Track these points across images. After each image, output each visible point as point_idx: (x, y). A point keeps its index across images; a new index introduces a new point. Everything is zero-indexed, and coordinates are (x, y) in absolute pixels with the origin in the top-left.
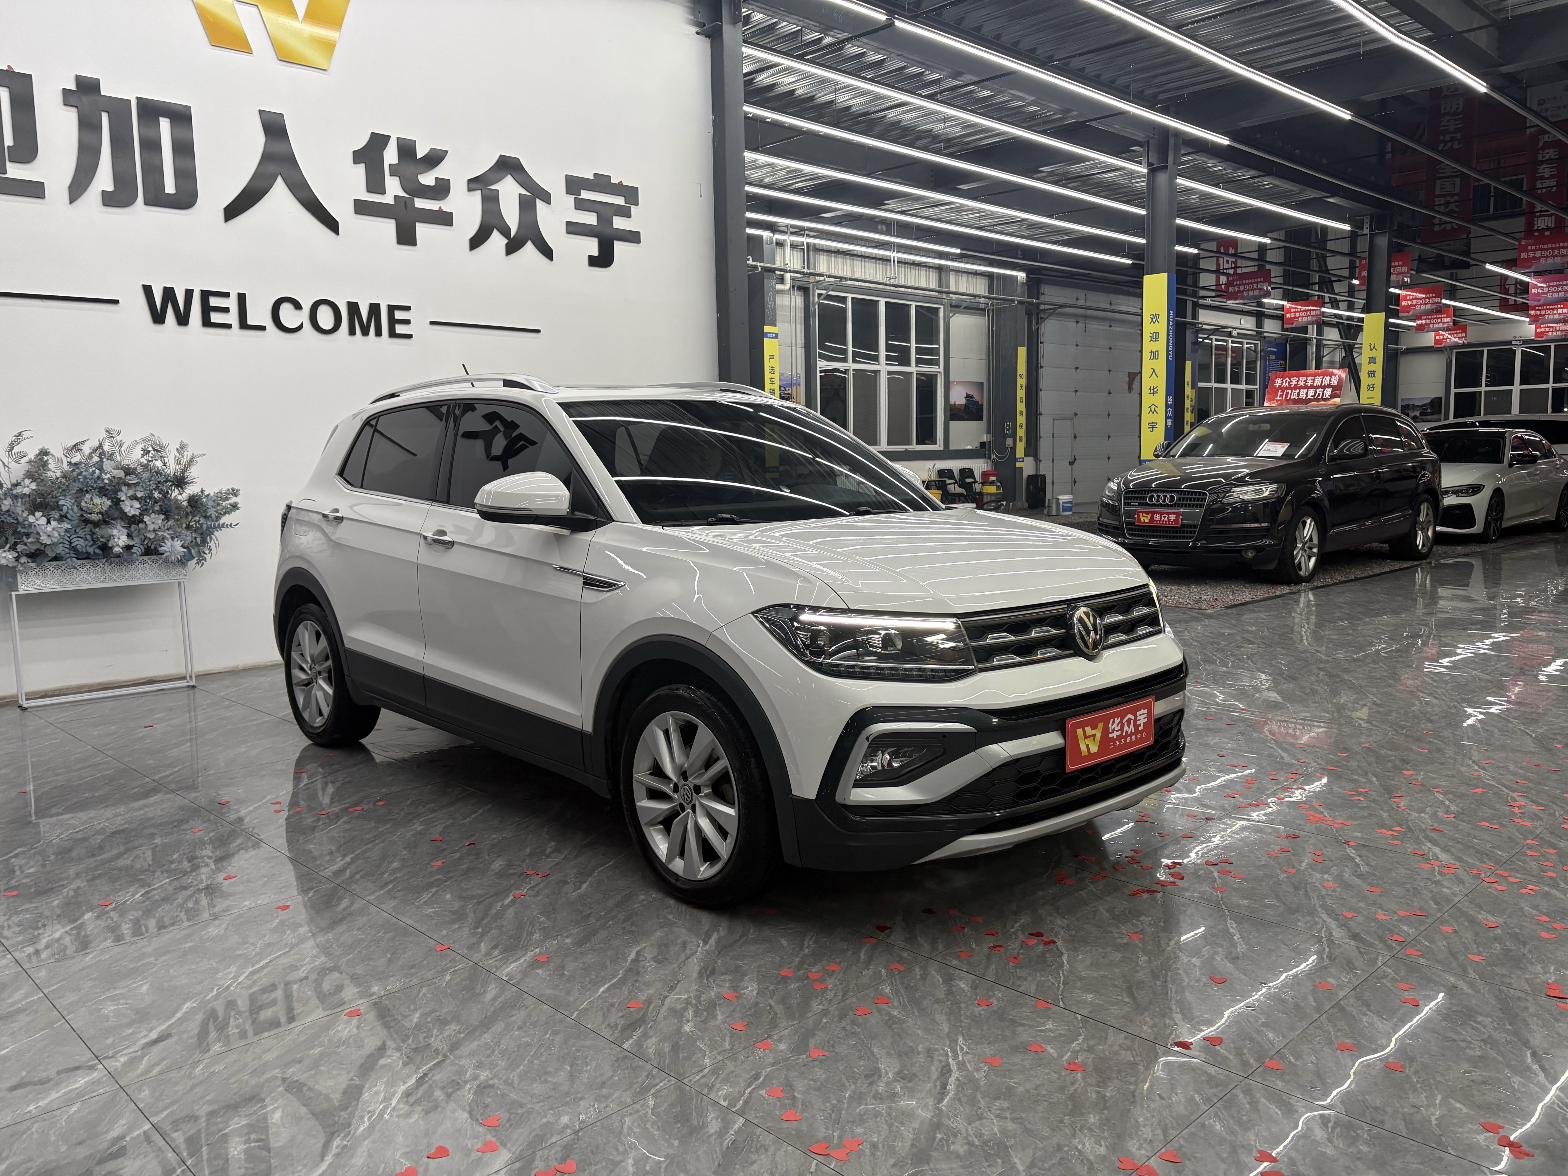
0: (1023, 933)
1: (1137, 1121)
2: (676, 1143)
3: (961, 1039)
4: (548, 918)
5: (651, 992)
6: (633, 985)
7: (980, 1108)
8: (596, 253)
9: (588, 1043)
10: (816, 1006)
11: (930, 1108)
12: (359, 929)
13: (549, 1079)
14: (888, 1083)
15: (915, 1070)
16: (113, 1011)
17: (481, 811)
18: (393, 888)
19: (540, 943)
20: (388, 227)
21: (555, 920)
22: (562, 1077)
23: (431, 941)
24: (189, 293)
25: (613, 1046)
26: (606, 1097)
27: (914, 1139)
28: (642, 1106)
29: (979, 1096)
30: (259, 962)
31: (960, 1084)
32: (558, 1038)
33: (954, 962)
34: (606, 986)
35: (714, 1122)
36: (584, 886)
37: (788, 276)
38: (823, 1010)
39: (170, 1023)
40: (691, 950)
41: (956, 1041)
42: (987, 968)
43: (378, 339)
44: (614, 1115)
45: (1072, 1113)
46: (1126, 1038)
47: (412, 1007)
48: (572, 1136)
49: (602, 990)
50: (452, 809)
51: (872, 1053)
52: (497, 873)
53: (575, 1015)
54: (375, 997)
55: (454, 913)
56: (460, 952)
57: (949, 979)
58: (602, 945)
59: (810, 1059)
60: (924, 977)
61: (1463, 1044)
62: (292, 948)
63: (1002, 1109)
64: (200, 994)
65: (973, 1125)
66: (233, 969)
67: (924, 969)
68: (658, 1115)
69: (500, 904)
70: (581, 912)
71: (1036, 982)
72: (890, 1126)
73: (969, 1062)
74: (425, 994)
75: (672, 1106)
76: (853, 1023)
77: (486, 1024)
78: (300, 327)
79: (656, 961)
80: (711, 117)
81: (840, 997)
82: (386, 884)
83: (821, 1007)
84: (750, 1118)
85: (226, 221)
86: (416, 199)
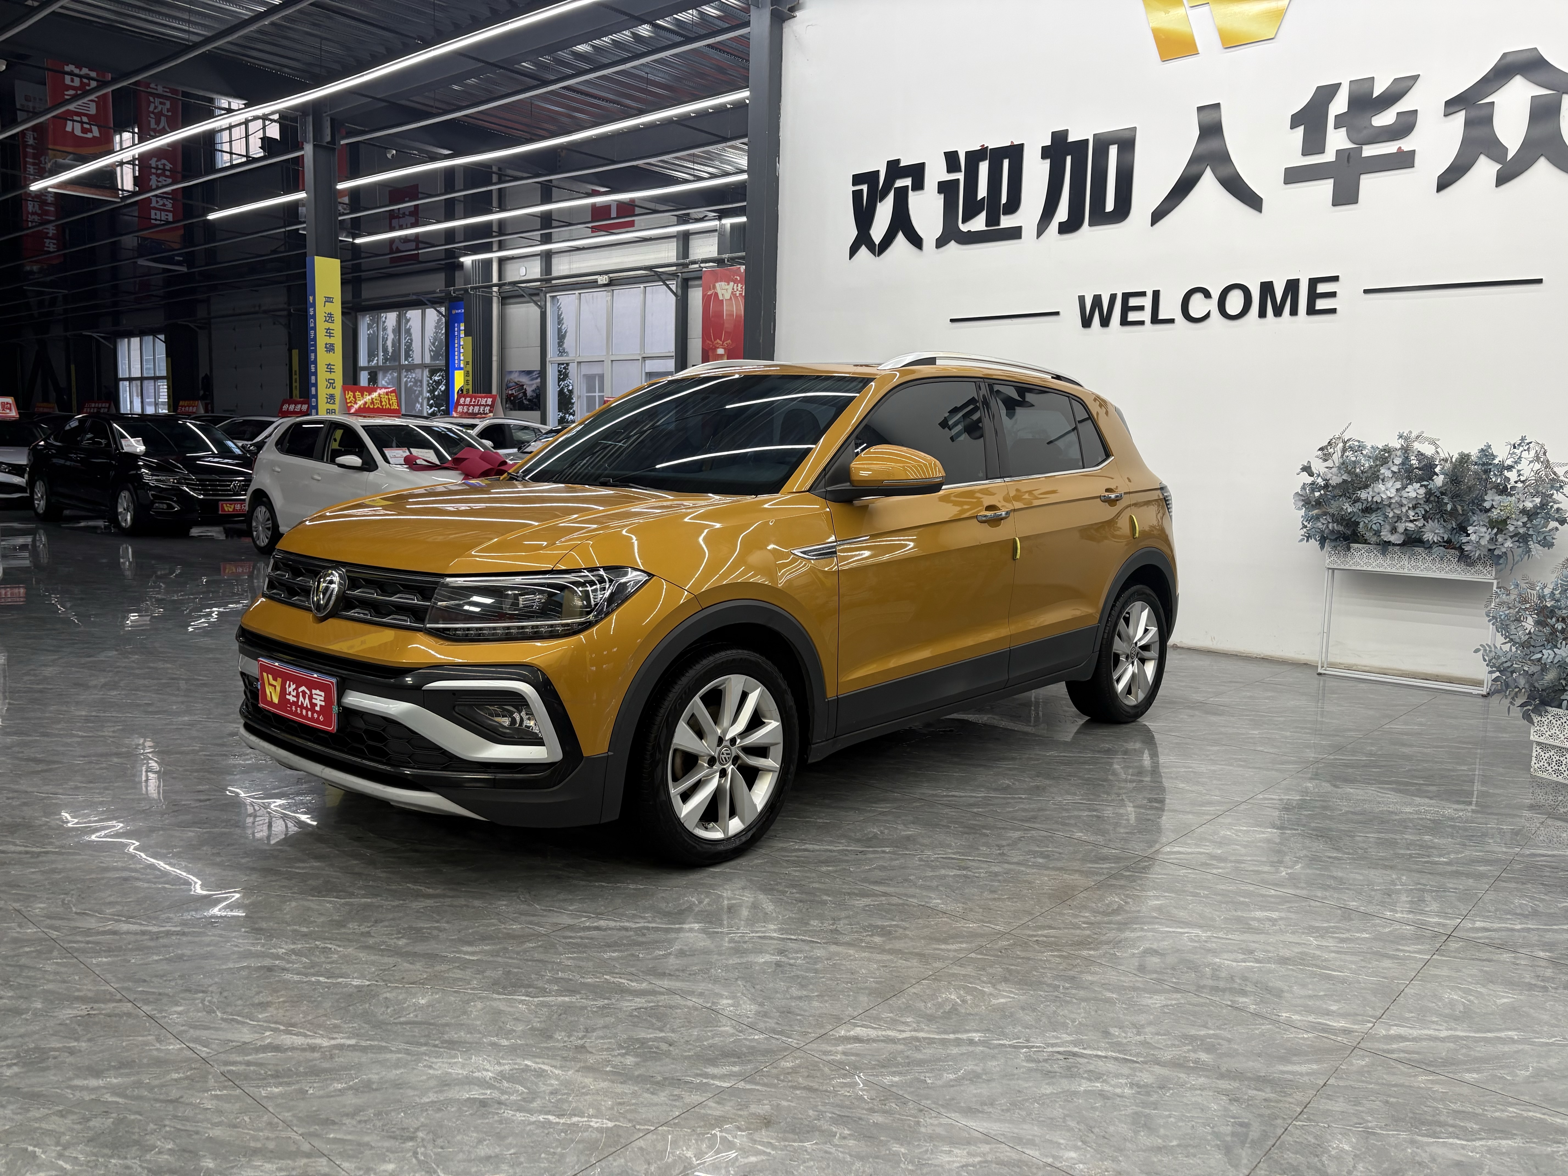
20: (1323, 189)
24: (1113, 297)
43: (1294, 318)
78: (1207, 316)
85: (1152, 224)
86: (1364, 147)
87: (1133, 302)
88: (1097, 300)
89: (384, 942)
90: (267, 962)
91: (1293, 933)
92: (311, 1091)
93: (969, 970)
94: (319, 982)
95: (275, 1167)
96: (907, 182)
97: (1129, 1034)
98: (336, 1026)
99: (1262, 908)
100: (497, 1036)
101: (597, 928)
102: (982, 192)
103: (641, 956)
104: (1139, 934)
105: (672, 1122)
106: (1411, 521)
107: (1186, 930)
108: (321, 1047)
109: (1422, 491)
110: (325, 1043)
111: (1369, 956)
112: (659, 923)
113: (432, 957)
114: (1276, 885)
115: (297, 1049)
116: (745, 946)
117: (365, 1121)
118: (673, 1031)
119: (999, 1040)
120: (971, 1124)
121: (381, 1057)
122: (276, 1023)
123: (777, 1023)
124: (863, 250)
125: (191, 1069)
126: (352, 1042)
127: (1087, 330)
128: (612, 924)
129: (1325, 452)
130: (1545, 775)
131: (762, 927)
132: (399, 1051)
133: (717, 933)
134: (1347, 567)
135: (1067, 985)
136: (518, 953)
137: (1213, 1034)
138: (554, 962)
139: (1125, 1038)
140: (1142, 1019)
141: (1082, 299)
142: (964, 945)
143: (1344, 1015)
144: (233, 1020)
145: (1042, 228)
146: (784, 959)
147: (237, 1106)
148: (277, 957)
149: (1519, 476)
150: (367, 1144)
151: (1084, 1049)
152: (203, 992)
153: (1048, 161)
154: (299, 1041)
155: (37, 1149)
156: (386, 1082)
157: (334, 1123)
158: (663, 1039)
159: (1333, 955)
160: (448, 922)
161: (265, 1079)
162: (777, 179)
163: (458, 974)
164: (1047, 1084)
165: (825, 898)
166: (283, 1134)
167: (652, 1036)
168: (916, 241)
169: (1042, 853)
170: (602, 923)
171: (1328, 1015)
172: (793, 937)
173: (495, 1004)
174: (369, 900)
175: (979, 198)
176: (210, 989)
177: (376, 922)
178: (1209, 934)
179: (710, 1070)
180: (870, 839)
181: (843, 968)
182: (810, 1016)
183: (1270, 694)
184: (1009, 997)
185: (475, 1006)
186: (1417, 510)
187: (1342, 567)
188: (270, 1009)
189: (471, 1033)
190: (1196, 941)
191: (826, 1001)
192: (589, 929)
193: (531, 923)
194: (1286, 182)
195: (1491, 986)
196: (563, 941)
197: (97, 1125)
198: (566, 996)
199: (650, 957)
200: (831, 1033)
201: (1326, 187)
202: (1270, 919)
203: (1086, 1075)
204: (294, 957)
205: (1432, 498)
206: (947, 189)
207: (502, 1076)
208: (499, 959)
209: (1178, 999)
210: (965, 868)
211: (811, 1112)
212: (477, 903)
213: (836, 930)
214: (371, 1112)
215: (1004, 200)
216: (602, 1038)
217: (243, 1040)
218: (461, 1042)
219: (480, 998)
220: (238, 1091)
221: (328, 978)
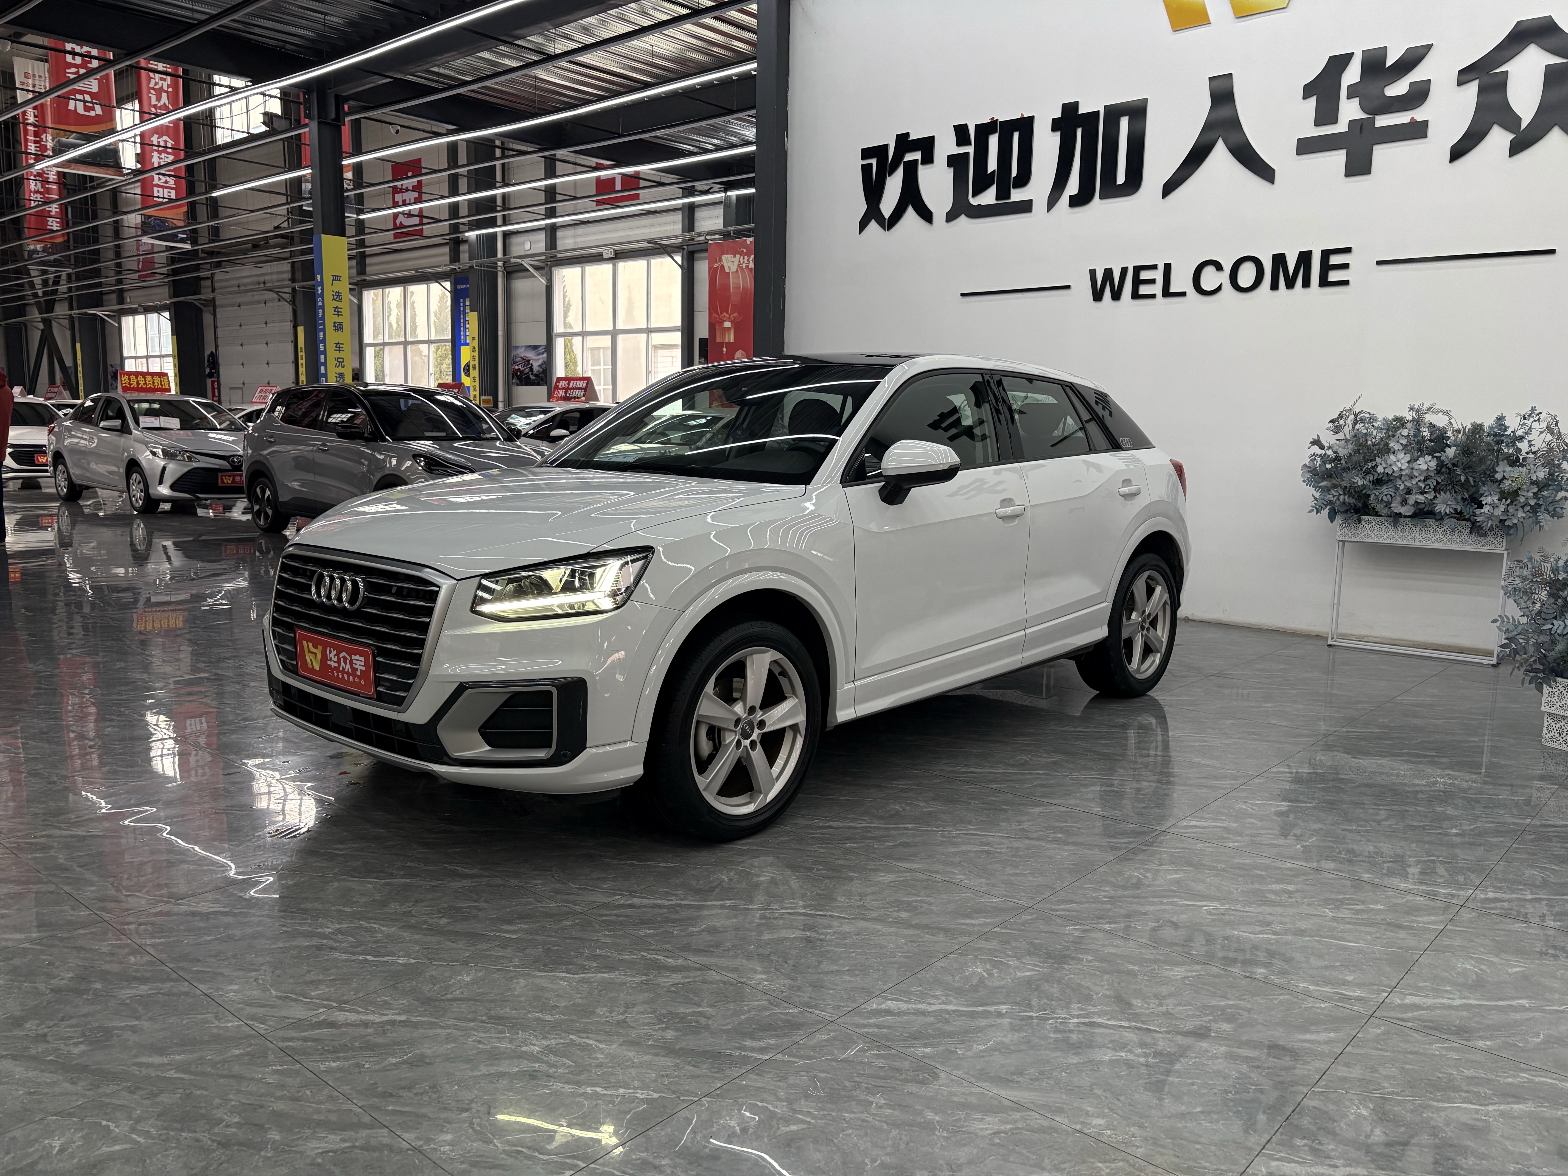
20: (1336, 160)
24: (1124, 271)
43: (1307, 290)
78: (1219, 288)
85: (1164, 197)
86: (1377, 117)
87: (1144, 275)
88: (1108, 273)
89: (426, 922)
90: (315, 941)
91: (1309, 905)
92: (367, 1066)
93: (994, 944)
94: (366, 961)
95: (339, 1138)
96: (917, 156)
97: (1152, 1006)
98: (386, 1003)
99: (1278, 881)
100: (541, 1011)
101: (631, 906)
102: (992, 165)
103: (675, 932)
104: (1158, 908)
105: (714, 1093)
106: (1422, 493)
107: (1204, 903)
108: (373, 1023)
109: (1433, 464)
110: (377, 1019)
111: (1383, 927)
112: (691, 900)
113: (473, 937)
114: (1292, 858)
115: (351, 1025)
116: (775, 922)
117: (421, 1094)
118: (711, 1006)
119: (1026, 1012)
120: (1003, 1093)
121: (431, 1032)
122: (328, 1000)
123: (810, 997)
124: (873, 225)
125: (251, 1045)
126: (403, 1018)
127: (1098, 304)
128: (645, 902)
129: (1336, 424)
130: (1556, 745)
131: (791, 903)
132: (448, 1027)
133: (748, 909)
134: (1358, 539)
135: (1090, 958)
136: (556, 932)
137: (1233, 1005)
138: (591, 940)
139: (1148, 1008)
140: (1164, 990)
141: (1093, 273)
142: (988, 920)
143: (1360, 985)
144: (287, 997)
145: (1052, 201)
146: (814, 935)
147: (298, 1080)
148: (324, 936)
149: (1530, 446)
150: (424, 1116)
151: (1109, 1020)
152: (256, 970)
153: (1058, 134)
154: (352, 1017)
155: (110, 1123)
156: (439, 1056)
157: (391, 1095)
158: (701, 1014)
159: (1348, 926)
160: (486, 901)
161: (321, 1054)
162: (785, 154)
163: (500, 953)
164: (1073, 1054)
165: (852, 874)
166: (344, 1107)
167: (690, 1010)
168: (926, 215)
169: (1061, 828)
170: (636, 901)
171: (1344, 985)
172: (821, 913)
173: (537, 981)
174: (408, 881)
175: (990, 171)
176: (263, 968)
177: (416, 902)
178: (1227, 907)
179: (748, 1043)
180: (892, 816)
181: (871, 942)
182: (842, 990)
183: (1282, 667)
184: (1034, 970)
185: (517, 983)
186: (1428, 482)
187: (1353, 539)
188: (322, 987)
189: (516, 1009)
190: (1214, 914)
191: (857, 976)
192: (622, 906)
193: (567, 901)
194: (1299, 153)
195: (1504, 956)
196: (600, 918)
197: (165, 1100)
198: (606, 972)
199: (683, 933)
200: (863, 1006)
201: (1339, 158)
202: (1286, 891)
203: (1110, 1045)
204: (340, 936)
205: (1443, 470)
206: (957, 162)
207: (549, 1050)
208: (539, 937)
209: (1198, 971)
210: (987, 844)
211: (847, 1084)
212: (514, 882)
213: (863, 906)
214: (426, 1085)
215: (1014, 173)
216: (642, 1013)
217: (299, 1017)
218: (507, 1018)
219: (523, 975)
220: (298, 1066)
221: (374, 956)
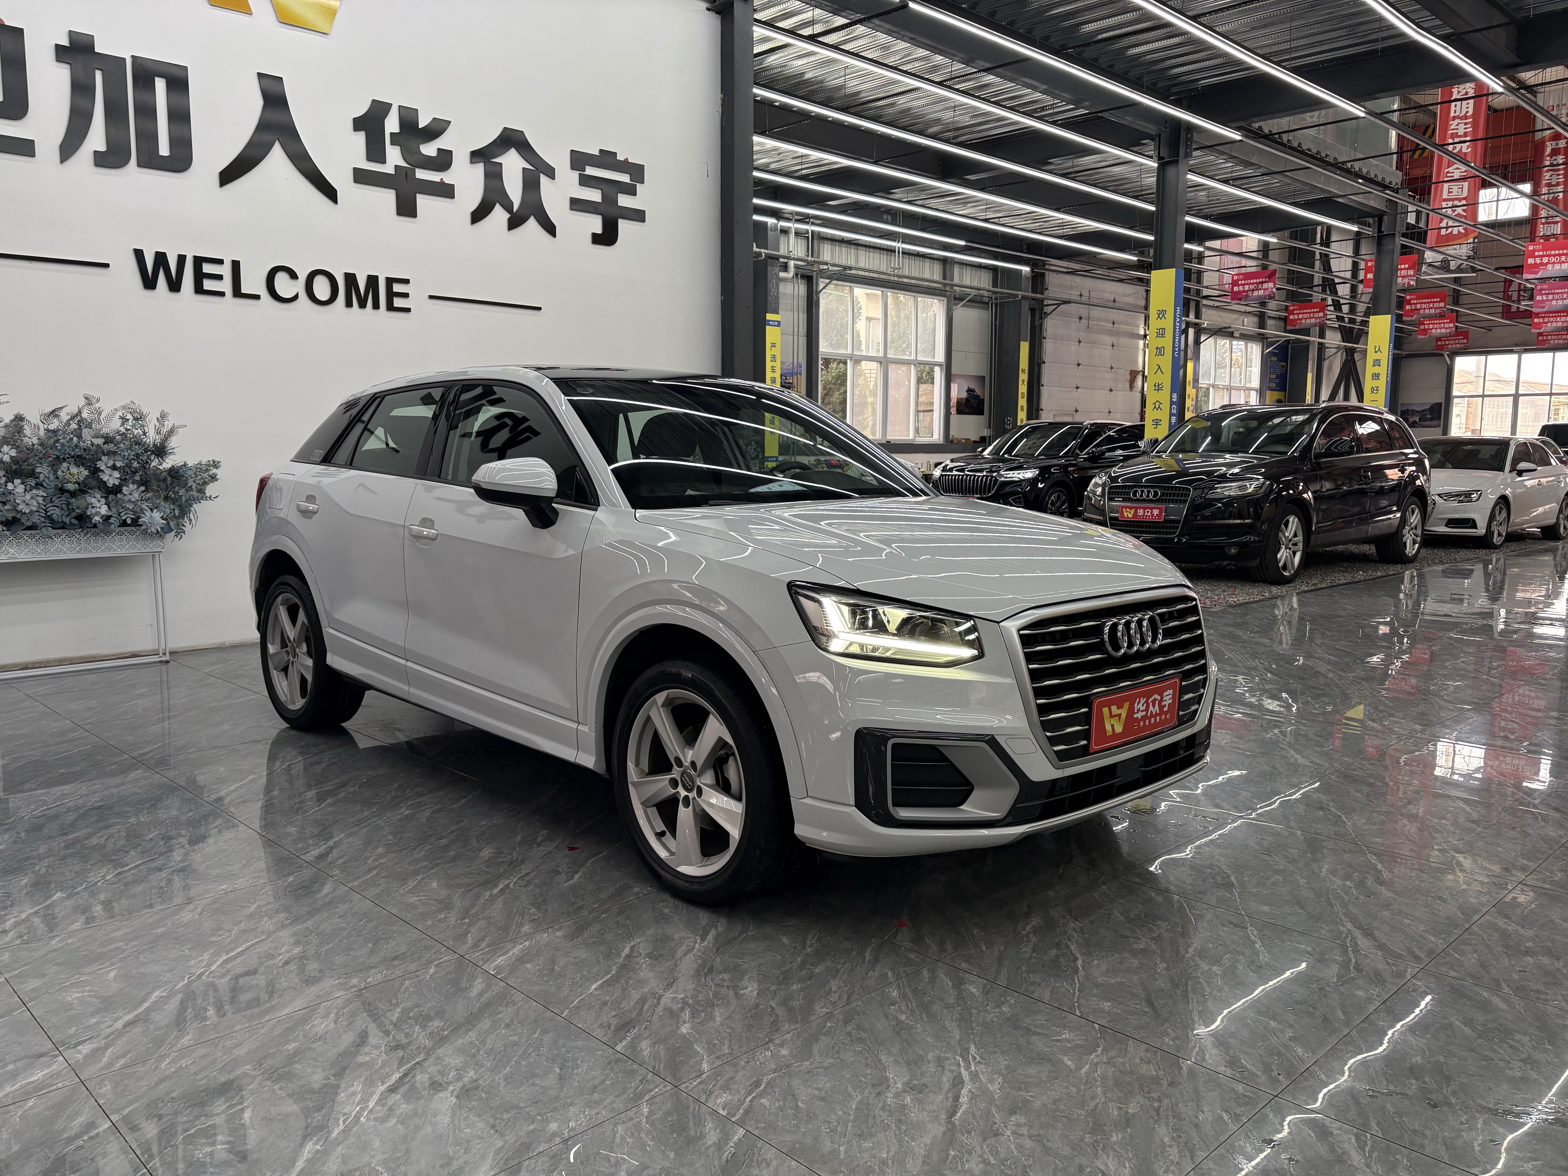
0: (1035, 935)
1: (1162, 1141)
2: (672, 1155)
3: (973, 1048)
4: (539, 909)
5: (646, 990)
6: (627, 982)
7: (996, 1123)
8: (599, 230)
9: (579, 1043)
10: (820, 1009)
11: (942, 1122)
12: (340, 917)
13: (537, 1082)
14: (897, 1095)
15: (925, 1080)
16: (78, 998)
17: (471, 796)
18: (377, 874)
19: (528, 936)
20: (388, 197)
21: (546, 911)
22: (551, 1080)
23: (415, 930)
24: (182, 259)
25: (605, 1047)
26: (597, 1103)
27: (926, 1156)
28: (635, 1114)
29: (994, 1110)
30: (232, 950)
31: (973, 1097)
32: (547, 1038)
33: (964, 965)
34: (599, 982)
35: (712, 1132)
36: (577, 876)
37: (792, 264)
38: (827, 1013)
39: (137, 1012)
40: (688, 946)
41: (967, 1050)
42: (998, 972)
43: (376, 311)
44: (606, 1123)
45: (1093, 1132)
46: (1147, 1051)
47: (394, 1002)
48: (561, 1145)
49: (594, 986)
50: (441, 793)
51: (880, 1061)
52: (486, 861)
53: (565, 1013)
54: (355, 989)
55: (440, 902)
56: (445, 943)
57: (959, 984)
58: (595, 940)
59: (814, 1066)
60: (933, 979)
61: (1502, 1064)
62: (269, 936)
63: (1018, 1125)
64: (170, 982)
65: (988, 1141)
66: (206, 956)
67: (933, 971)
68: (652, 1124)
69: (488, 893)
70: (573, 904)
71: (1050, 988)
72: (900, 1142)
73: (983, 1073)
74: (407, 988)
75: (668, 1113)
76: (859, 1028)
77: (472, 1020)
78: (296, 297)
79: (650, 958)
80: (720, 96)
81: (845, 1000)
82: (370, 871)
83: (825, 1010)
84: (750, 1129)
85: (222, 185)
86: (416, 169)
87: (207, 268)
88: (161, 259)
127: (151, 293)
141: (140, 254)
145: (67, 151)
153: (66, 67)
194: (355, 181)
